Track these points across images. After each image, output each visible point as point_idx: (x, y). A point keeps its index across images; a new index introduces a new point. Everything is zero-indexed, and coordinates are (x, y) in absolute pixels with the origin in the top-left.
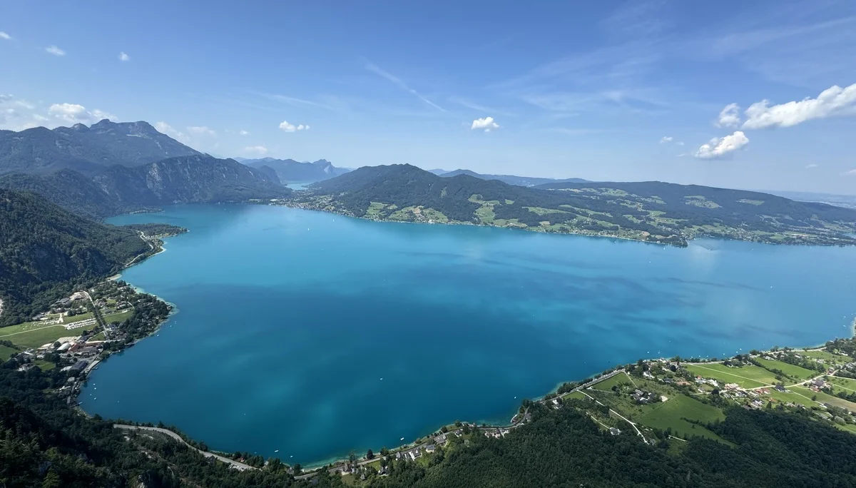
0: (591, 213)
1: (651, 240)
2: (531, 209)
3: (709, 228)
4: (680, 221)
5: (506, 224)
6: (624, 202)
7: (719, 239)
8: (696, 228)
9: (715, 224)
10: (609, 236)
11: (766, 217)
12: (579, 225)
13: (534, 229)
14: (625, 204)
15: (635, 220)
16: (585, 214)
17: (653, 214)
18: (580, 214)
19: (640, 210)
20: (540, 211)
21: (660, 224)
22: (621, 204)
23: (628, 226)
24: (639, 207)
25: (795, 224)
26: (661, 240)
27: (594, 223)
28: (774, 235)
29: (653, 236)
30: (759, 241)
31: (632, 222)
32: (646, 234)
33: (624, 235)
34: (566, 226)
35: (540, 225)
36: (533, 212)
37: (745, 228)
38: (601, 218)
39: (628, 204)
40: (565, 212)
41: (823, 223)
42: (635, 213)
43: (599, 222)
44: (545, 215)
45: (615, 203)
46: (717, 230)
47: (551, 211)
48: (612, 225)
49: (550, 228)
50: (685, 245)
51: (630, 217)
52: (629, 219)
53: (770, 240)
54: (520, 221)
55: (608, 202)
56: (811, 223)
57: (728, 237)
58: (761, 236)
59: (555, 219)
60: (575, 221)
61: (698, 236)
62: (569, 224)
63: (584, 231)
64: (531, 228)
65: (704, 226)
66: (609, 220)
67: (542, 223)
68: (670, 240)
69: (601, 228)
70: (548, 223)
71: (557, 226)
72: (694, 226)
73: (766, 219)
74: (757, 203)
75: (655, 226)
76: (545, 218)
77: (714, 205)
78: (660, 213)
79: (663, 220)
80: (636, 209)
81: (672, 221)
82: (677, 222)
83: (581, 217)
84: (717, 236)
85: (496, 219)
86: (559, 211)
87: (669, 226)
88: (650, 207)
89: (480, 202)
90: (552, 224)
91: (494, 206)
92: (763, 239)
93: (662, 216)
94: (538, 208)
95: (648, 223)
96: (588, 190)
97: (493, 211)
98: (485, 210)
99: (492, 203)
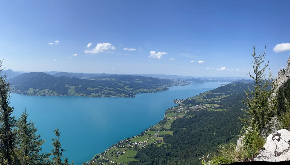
0: (108, 88)
1: (125, 96)
2: (88, 88)
3: (140, 90)
5: (79, 95)
6: (117, 83)
7: (142, 93)
8: (137, 90)
9: (142, 88)
10: (113, 96)
11: (153, 84)
12: (105, 94)
14: (118, 84)
15: (121, 90)
16: (106, 89)
17: (126, 87)
18: (104, 89)
19: (122, 86)
21: (128, 90)
22: (117, 84)
23: (120, 92)
24: (122, 84)
25: (158, 85)
26: (128, 96)
28: (154, 90)
29: (126, 95)
30: (151, 92)
31: (120, 90)
32: (124, 94)
33: (118, 96)
34: (100, 94)
35: (91, 94)
37: (148, 89)
42: (121, 87)
43: (110, 92)
44: (93, 91)
45: (115, 84)
46: (142, 90)
47: (95, 89)
48: (114, 92)
49: (94, 95)
50: (134, 97)
51: (119, 89)
52: (119, 90)
54: (84, 94)
55: (113, 84)
56: (162, 85)
57: (144, 92)
58: (151, 91)
59: (96, 92)
60: (103, 92)
61: (138, 93)
63: (106, 96)
64: (88, 96)
66: (113, 91)
67: (92, 94)
68: (130, 96)
69: (111, 94)
70: (93, 93)
71: (97, 94)
72: (136, 90)
73: (153, 85)
74: (151, 80)
75: (126, 91)
77: (141, 82)
78: (128, 86)
79: (128, 89)
80: (121, 85)
81: (131, 89)
82: (132, 89)
83: (104, 90)
84: (142, 92)
85: (75, 93)
86: (97, 89)
87: (130, 91)
88: (125, 84)
89: (69, 87)
90: (95, 94)
91: (75, 88)
92: (152, 92)
93: (128, 87)
94: (90, 88)
95: (124, 90)
96: (107, 79)
97: (75, 90)
98: (72, 90)
99: (74, 87)
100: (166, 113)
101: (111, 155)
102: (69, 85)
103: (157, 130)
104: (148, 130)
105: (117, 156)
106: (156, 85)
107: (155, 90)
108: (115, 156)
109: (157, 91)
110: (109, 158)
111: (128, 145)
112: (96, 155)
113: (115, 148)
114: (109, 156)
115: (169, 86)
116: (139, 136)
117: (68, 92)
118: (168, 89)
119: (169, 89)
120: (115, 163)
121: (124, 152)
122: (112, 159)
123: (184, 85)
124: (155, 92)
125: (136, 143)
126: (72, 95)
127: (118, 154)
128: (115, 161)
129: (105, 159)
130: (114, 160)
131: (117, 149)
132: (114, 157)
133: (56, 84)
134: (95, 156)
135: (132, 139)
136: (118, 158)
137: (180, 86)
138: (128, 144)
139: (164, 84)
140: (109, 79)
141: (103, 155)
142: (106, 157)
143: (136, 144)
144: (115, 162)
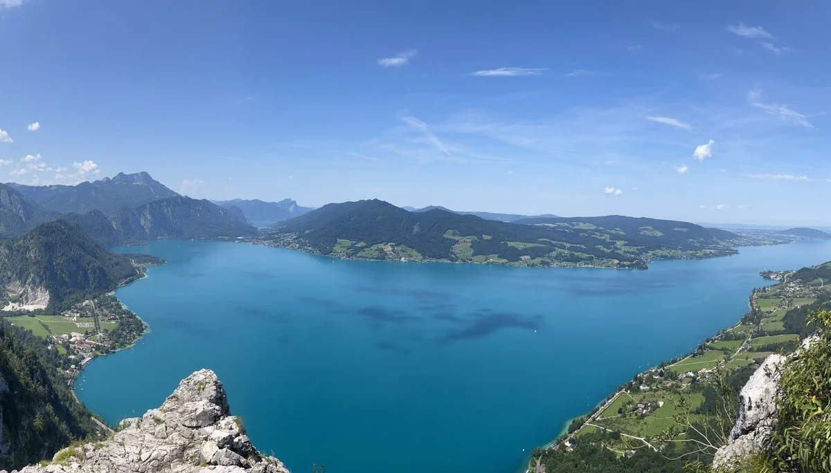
0: (568, 245)
1: (621, 266)
2: (510, 244)
3: (659, 252)
4: (639, 248)
5: (486, 260)
6: (594, 234)
7: (668, 260)
8: (651, 253)
9: (663, 248)
10: (586, 266)
11: (691, 240)
12: (559, 257)
13: (516, 264)
15: (606, 250)
16: (563, 247)
17: (619, 243)
18: (557, 247)
19: (608, 240)
20: (520, 246)
21: (625, 252)
22: (593, 236)
23: (601, 256)
24: (607, 238)
25: (707, 243)
26: (629, 266)
27: (571, 255)
28: (697, 253)
29: (622, 263)
30: (691, 258)
31: (603, 252)
32: (616, 261)
33: (599, 264)
34: (546, 260)
35: (521, 260)
36: (512, 247)
37: (681, 249)
38: (578, 250)
39: (597, 235)
40: (544, 246)
41: (719, 241)
42: (604, 243)
43: (576, 254)
44: (525, 249)
45: (586, 235)
46: (665, 253)
47: (531, 245)
49: (531, 262)
50: (646, 268)
51: (601, 247)
52: (601, 249)
53: (697, 257)
54: (500, 257)
55: (581, 234)
56: (714, 242)
57: (672, 258)
58: (691, 255)
59: (534, 253)
60: (554, 254)
61: (652, 259)
62: (549, 257)
63: (564, 263)
64: (512, 263)
65: (657, 251)
66: (584, 251)
67: (521, 257)
68: (635, 264)
69: (578, 260)
70: (528, 257)
71: (538, 260)
72: (648, 252)
73: (691, 242)
74: (685, 230)
75: (622, 253)
76: (525, 252)
77: (660, 234)
78: (623, 242)
79: (627, 249)
80: (605, 240)
81: (634, 249)
82: (637, 249)
83: (559, 250)
84: (665, 257)
85: (474, 255)
86: (538, 245)
87: (632, 253)
88: (616, 237)
89: (456, 238)
90: (532, 258)
91: (471, 242)
92: (693, 257)
93: (625, 245)
94: (517, 243)
95: (616, 252)
96: (561, 224)
97: (471, 247)
98: (463, 246)
99: (469, 239)
100: (751, 301)
101: (619, 415)
102: (454, 234)
103: (744, 337)
104: (715, 339)
105: (643, 416)
106: (701, 242)
107: (700, 253)
108: (634, 416)
109: (707, 256)
110: (616, 425)
111: (665, 382)
112: (574, 422)
113: (628, 397)
114: (614, 420)
115: (734, 246)
116: (694, 356)
117: (453, 253)
118: (732, 250)
119: (737, 251)
120: (642, 439)
121: (661, 404)
122: (629, 428)
123: (776, 243)
124: (700, 258)
125: (693, 375)
126: (464, 261)
127: (643, 409)
128: (641, 433)
129: (605, 431)
130: (636, 430)
131: (636, 398)
132: (632, 423)
133: (416, 229)
134: (570, 423)
135: (672, 365)
136: (645, 423)
137: (765, 244)
138: (666, 379)
139: (722, 240)
140: (566, 225)
141: (594, 420)
142: (607, 422)
143: (690, 377)
144: (639, 436)
